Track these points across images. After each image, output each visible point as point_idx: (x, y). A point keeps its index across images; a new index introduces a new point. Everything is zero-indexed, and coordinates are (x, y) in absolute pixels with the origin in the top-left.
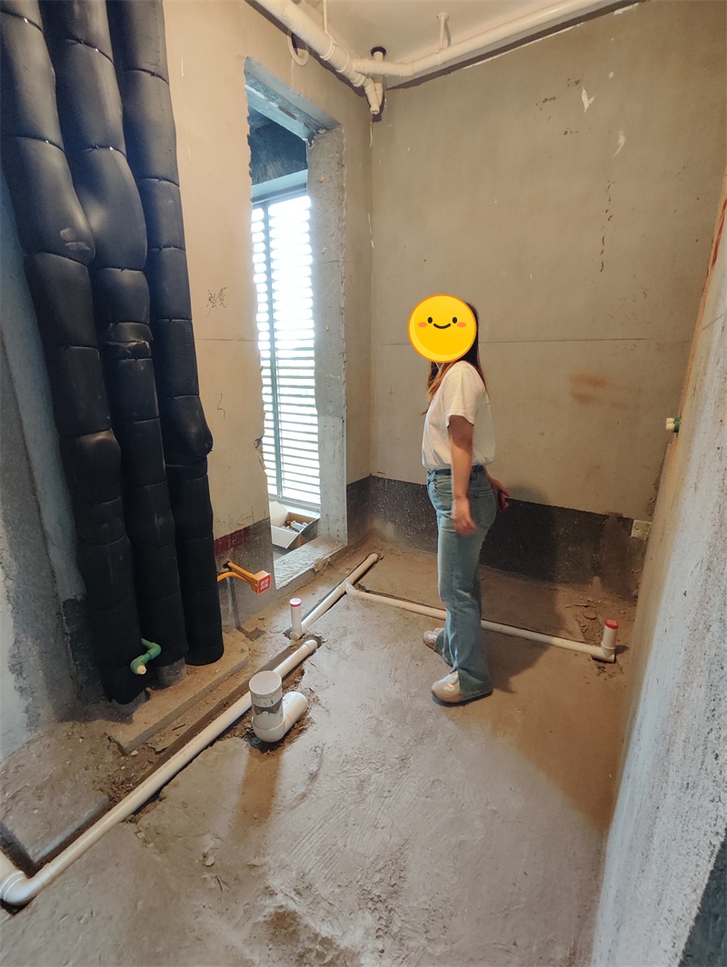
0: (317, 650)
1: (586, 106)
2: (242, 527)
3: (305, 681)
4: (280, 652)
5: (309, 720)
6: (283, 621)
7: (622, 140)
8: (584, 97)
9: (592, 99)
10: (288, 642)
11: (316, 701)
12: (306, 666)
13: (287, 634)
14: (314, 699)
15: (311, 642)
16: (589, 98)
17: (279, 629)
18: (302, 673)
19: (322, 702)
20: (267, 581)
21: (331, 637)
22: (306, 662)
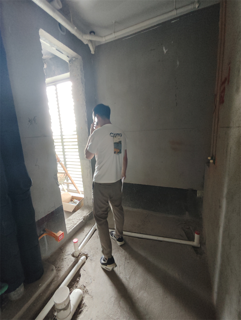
0: (86, 261)
1: (165, 52)
2: (50, 212)
3: (82, 281)
4: (70, 265)
5: (84, 304)
6: (70, 249)
8: (164, 50)
9: (167, 50)
10: (73, 259)
11: (86, 292)
12: (82, 272)
13: (73, 256)
14: (86, 291)
15: (83, 257)
16: (166, 50)
17: (69, 253)
18: (80, 276)
19: (89, 292)
20: (62, 236)
21: (91, 253)
22: (82, 269)
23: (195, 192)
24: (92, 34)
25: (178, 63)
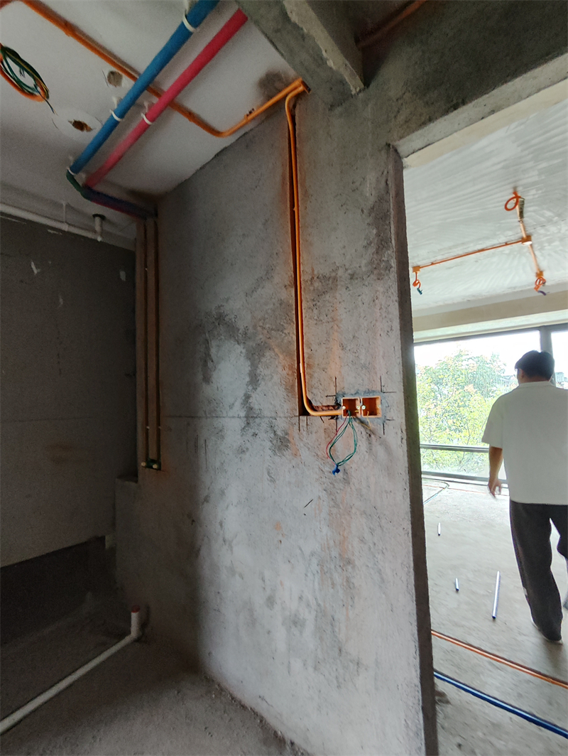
1: (35, 272)
7: (61, 300)
9: (39, 270)
16: (36, 268)
23: (99, 540)
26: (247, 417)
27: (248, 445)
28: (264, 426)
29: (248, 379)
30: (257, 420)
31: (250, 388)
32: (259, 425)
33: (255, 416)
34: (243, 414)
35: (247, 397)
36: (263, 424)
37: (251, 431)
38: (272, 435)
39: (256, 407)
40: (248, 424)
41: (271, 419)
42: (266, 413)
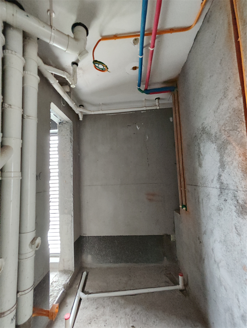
8: (137, 127)
23: (169, 236)
24: (82, 107)
25: (147, 137)
26: (220, 188)
27: (222, 206)
28: (230, 195)
29: (219, 164)
30: (226, 191)
31: (221, 170)
32: (227, 194)
33: (225, 188)
34: (218, 186)
35: (220, 176)
36: (230, 194)
37: (223, 198)
38: (236, 202)
39: (225, 182)
40: (221, 192)
41: (234, 191)
42: (231, 187)
